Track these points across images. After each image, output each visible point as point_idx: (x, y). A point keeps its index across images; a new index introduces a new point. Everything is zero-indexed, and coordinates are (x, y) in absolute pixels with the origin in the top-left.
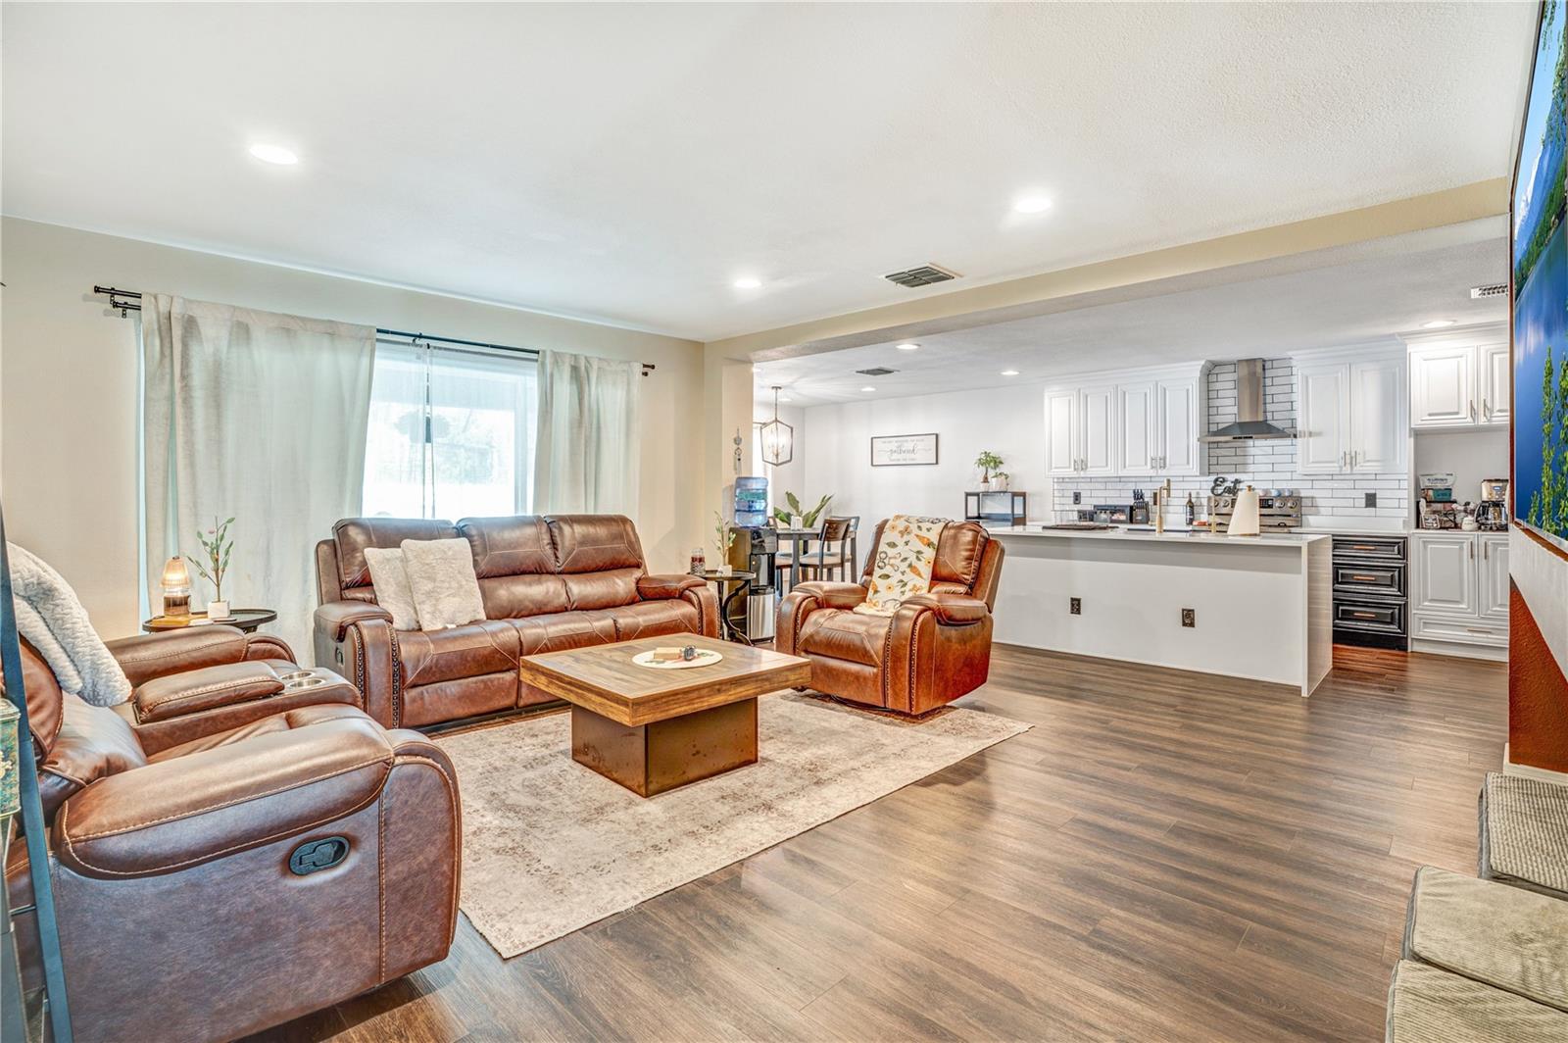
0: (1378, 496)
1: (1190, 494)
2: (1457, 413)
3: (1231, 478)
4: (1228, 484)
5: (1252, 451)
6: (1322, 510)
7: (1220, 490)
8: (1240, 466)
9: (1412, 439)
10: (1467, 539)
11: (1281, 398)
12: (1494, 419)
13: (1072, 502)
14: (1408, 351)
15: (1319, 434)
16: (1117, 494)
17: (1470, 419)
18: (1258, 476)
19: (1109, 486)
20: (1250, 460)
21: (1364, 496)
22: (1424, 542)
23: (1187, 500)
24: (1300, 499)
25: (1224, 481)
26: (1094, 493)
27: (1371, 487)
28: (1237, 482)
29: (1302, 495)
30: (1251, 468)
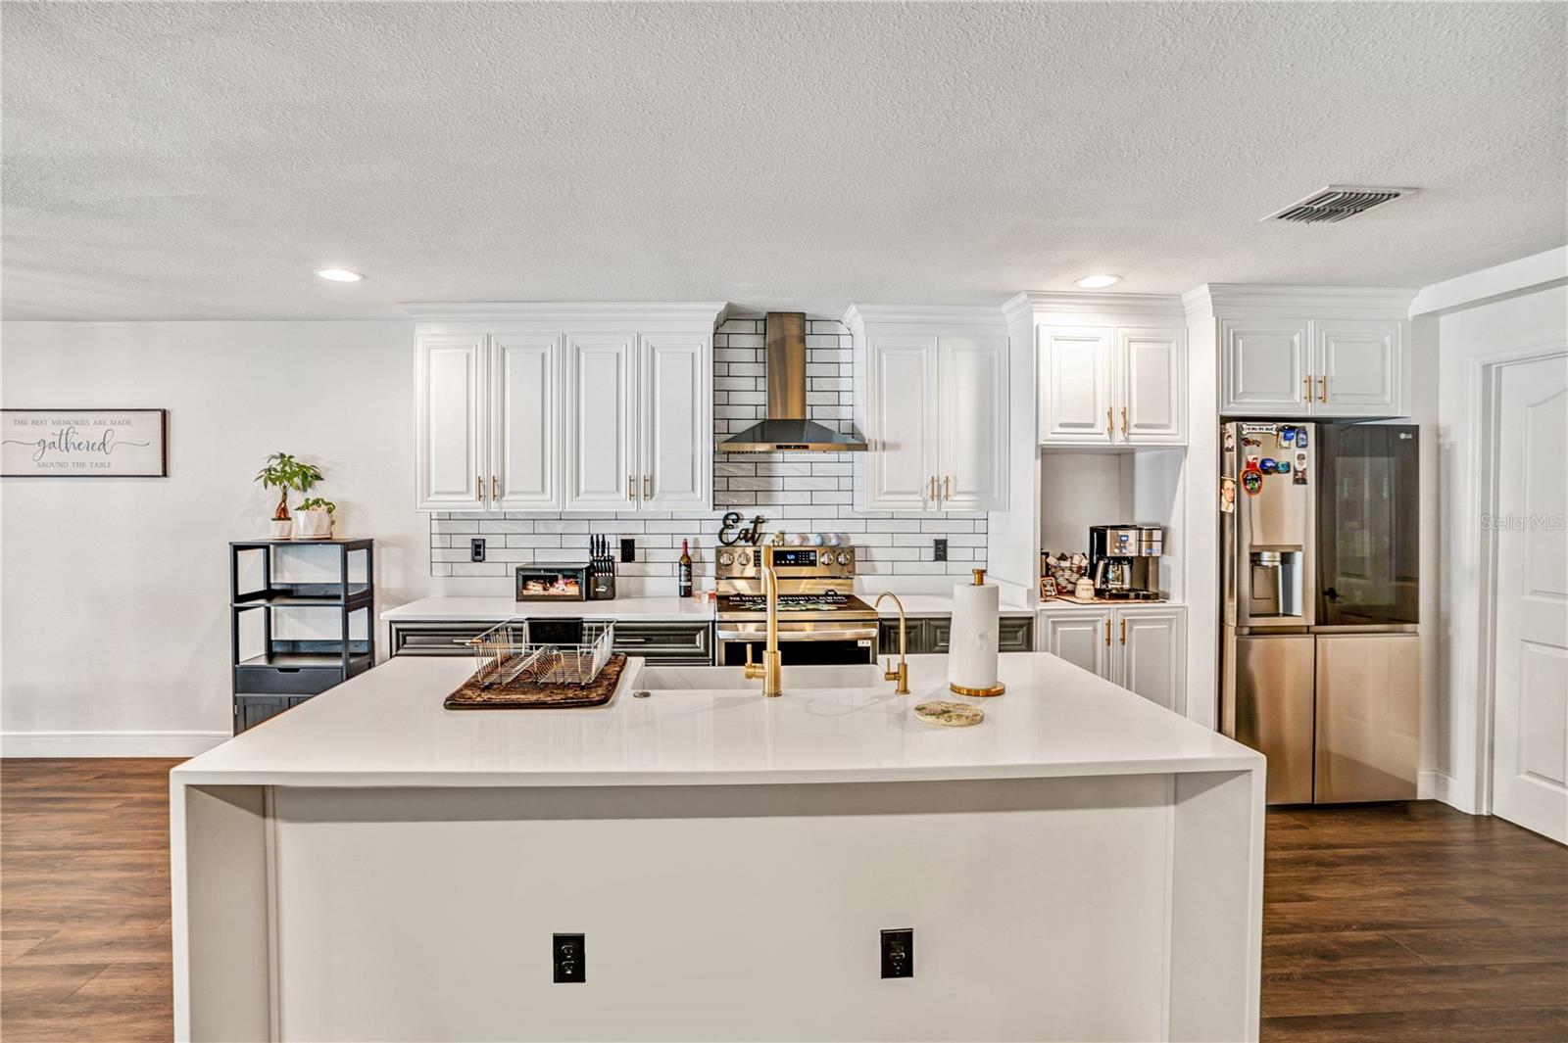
0: (949, 544)
1: (686, 543)
2: (1092, 426)
3: (749, 514)
4: (745, 525)
5: (780, 469)
6: (880, 567)
7: (731, 535)
8: (763, 494)
9: (1039, 462)
10: (1102, 616)
11: (825, 384)
12: (1132, 437)
13: (469, 559)
14: (1035, 324)
15: (896, 447)
16: (555, 541)
17: (1106, 436)
18: (790, 512)
19: (541, 527)
20: (777, 484)
21: (932, 544)
22: (1053, 622)
23: (681, 552)
24: (852, 550)
25: (738, 519)
26: (512, 541)
27: (940, 530)
28: (758, 521)
29: (853, 543)
30: (780, 497)
